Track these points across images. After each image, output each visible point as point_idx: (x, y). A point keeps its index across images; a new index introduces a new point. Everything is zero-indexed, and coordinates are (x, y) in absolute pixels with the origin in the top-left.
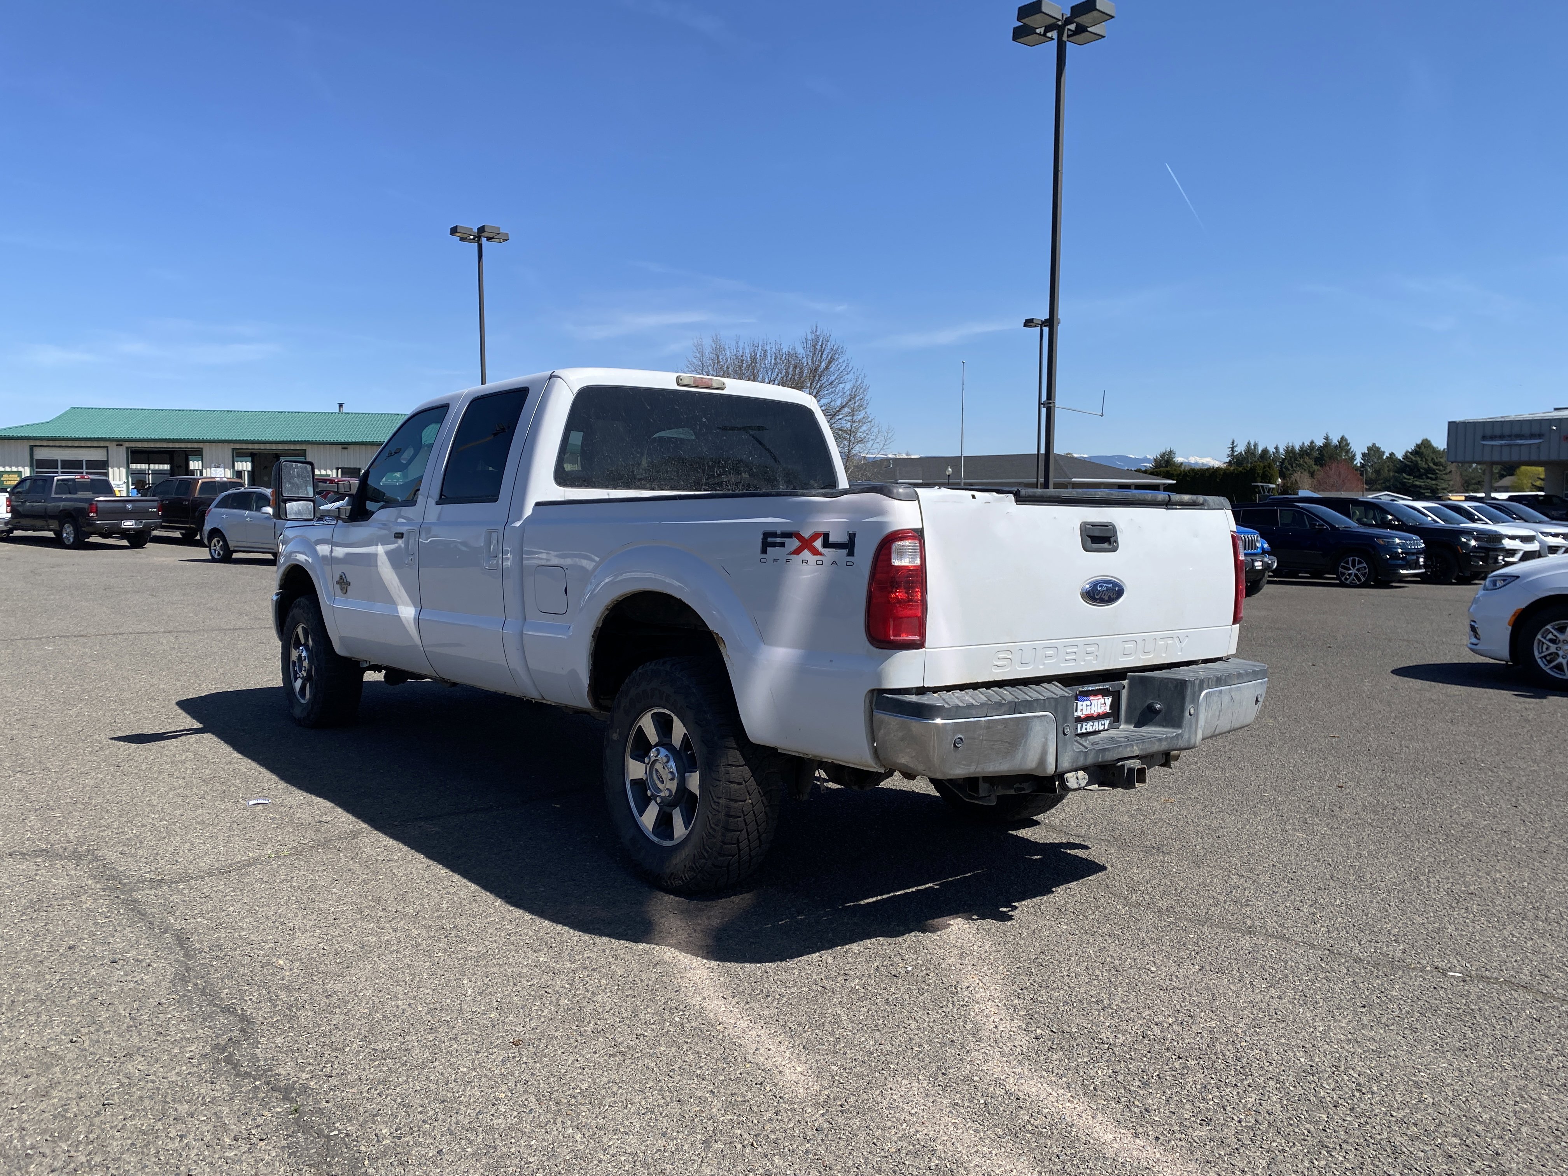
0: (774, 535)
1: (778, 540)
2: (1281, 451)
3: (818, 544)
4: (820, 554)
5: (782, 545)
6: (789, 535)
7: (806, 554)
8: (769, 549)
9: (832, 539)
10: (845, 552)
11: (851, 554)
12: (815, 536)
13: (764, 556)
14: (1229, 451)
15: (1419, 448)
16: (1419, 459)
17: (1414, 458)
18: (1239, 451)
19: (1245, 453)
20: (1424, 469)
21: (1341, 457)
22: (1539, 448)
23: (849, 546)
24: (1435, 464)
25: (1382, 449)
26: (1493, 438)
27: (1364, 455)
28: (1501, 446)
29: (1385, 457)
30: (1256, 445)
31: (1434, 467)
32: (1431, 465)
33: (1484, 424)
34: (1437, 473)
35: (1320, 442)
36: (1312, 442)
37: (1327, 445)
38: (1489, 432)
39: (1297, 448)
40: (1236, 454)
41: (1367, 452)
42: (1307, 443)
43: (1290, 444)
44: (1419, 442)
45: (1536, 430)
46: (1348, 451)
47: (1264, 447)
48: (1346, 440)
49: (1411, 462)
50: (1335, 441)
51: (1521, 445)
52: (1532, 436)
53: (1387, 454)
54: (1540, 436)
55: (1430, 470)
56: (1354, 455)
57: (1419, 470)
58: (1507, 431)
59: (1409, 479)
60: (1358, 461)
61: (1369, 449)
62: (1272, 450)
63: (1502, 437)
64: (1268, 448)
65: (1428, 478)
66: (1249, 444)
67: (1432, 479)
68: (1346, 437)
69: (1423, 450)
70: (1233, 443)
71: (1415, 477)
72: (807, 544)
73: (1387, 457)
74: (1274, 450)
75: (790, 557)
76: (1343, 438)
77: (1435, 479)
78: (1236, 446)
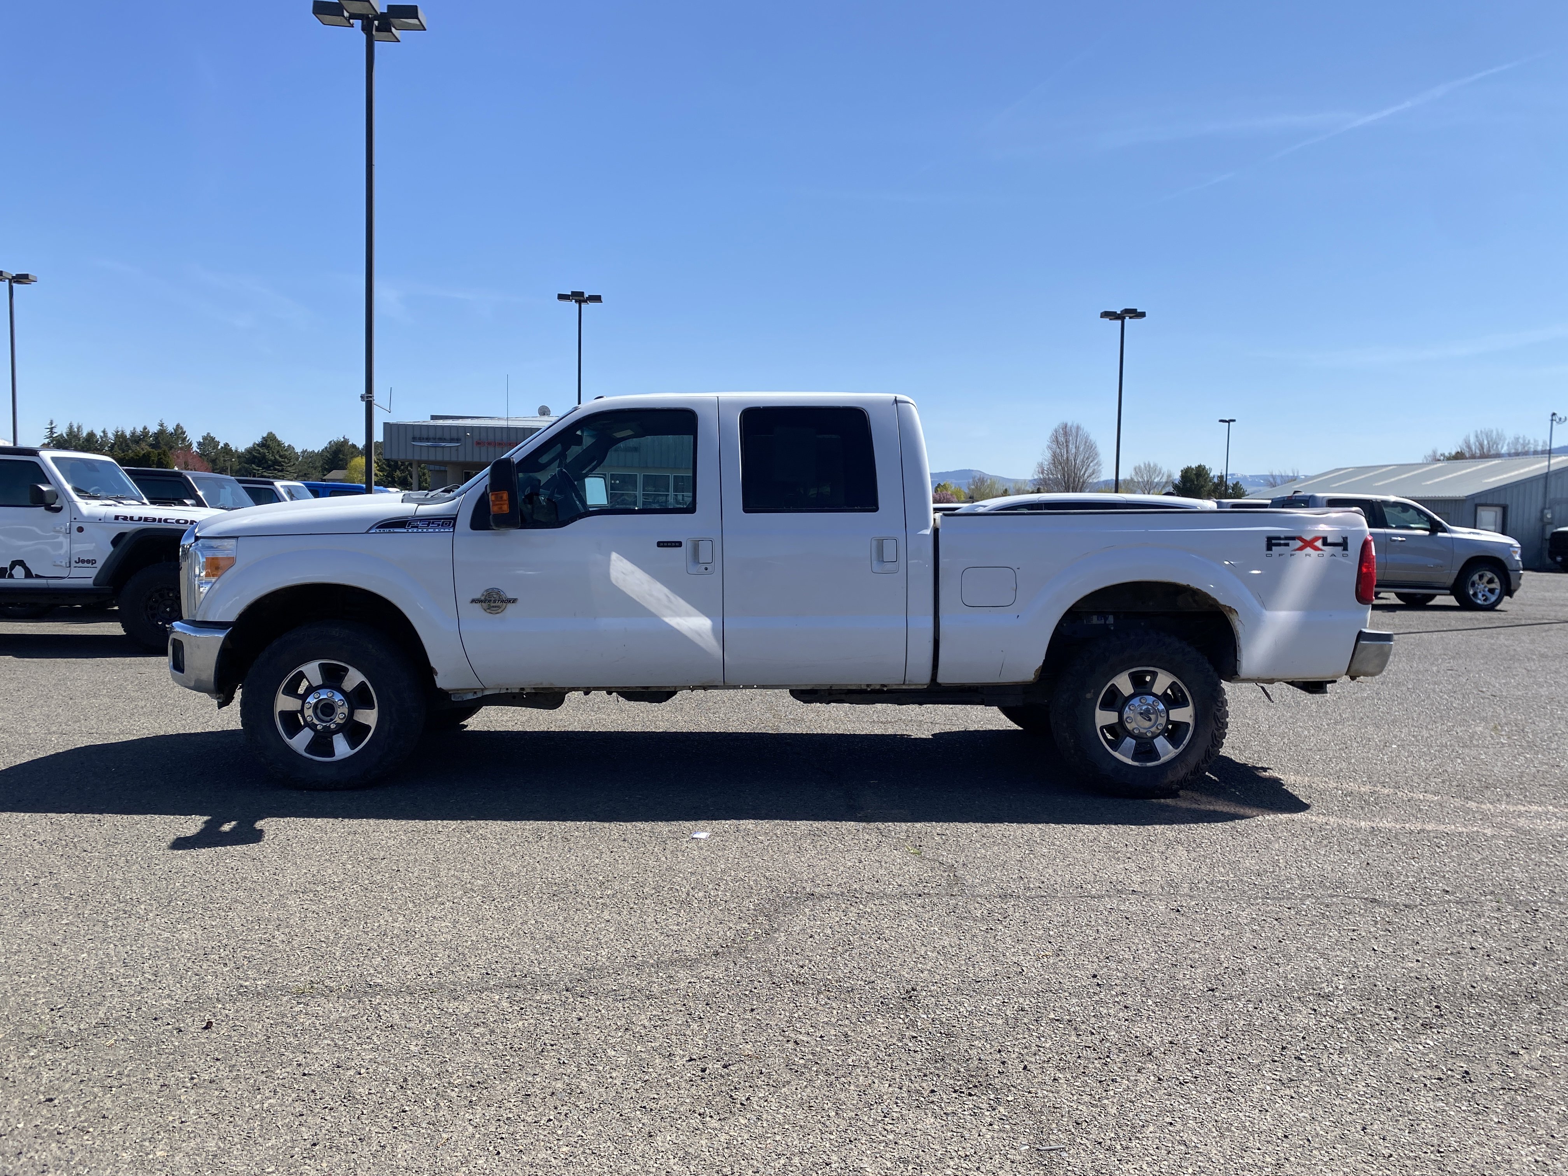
0: (1279, 538)
1: (1282, 542)
2: (110, 435)
3: (1319, 544)
4: (1321, 550)
5: (1287, 545)
6: (1293, 538)
7: (1309, 550)
8: (1274, 548)
9: (1329, 541)
10: (1341, 548)
11: (1346, 549)
12: (1316, 539)
13: (1269, 552)
14: (47, 432)
15: (266, 441)
16: (266, 451)
17: (262, 451)
18: (59, 433)
19: (67, 435)
20: (271, 460)
21: (177, 445)
22: (457, 450)
23: (1344, 544)
24: (280, 456)
25: (217, 439)
26: (421, 439)
27: (199, 444)
28: (428, 447)
29: (219, 447)
30: (79, 428)
31: (280, 459)
32: (277, 457)
33: (413, 427)
34: (283, 465)
35: (153, 429)
36: (145, 428)
37: (162, 432)
38: (417, 435)
39: (128, 434)
40: (55, 435)
41: (202, 441)
42: (139, 430)
43: (120, 429)
44: (265, 435)
45: (454, 435)
46: (184, 439)
47: (89, 430)
48: (182, 428)
49: (259, 453)
50: (170, 428)
51: (443, 447)
52: (452, 440)
53: (221, 445)
54: (458, 440)
55: (276, 462)
56: (191, 444)
57: (267, 462)
58: (432, 435)
59: (258, 470)
60: (195, 447)
61: (204, 438)
62: (99, 434)
63: (428, 439)
64: (95, 432)
65: (275, 469)
66: (71, 427)
67: (279, 471)
68: (181, 425)
69: (269, 443)
70: (52, 423)
71: (263, 468)
72: (1309, 544)
73: (222, 447)
74: (102, 434)
75: (1293, 553)
76: (178, 426)
77: (282, 471)
78: (55, 427)
